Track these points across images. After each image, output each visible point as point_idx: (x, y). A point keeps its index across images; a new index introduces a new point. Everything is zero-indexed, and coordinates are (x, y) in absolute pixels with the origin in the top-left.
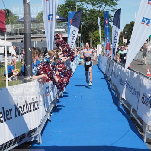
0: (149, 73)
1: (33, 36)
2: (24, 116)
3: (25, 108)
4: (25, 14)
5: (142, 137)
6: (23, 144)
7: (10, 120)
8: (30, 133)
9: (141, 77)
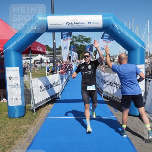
0: (104, 70)
1: (57, 55)
2: (54, 88)
3: (54, 84)
4: (53, 47)
5: (101, 96)
6: (53, 99)
7: (48, 90)
8: (56, 95)
9: (101, 71)
